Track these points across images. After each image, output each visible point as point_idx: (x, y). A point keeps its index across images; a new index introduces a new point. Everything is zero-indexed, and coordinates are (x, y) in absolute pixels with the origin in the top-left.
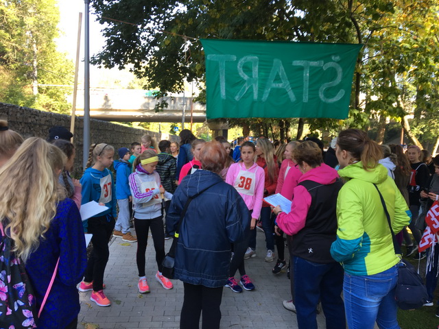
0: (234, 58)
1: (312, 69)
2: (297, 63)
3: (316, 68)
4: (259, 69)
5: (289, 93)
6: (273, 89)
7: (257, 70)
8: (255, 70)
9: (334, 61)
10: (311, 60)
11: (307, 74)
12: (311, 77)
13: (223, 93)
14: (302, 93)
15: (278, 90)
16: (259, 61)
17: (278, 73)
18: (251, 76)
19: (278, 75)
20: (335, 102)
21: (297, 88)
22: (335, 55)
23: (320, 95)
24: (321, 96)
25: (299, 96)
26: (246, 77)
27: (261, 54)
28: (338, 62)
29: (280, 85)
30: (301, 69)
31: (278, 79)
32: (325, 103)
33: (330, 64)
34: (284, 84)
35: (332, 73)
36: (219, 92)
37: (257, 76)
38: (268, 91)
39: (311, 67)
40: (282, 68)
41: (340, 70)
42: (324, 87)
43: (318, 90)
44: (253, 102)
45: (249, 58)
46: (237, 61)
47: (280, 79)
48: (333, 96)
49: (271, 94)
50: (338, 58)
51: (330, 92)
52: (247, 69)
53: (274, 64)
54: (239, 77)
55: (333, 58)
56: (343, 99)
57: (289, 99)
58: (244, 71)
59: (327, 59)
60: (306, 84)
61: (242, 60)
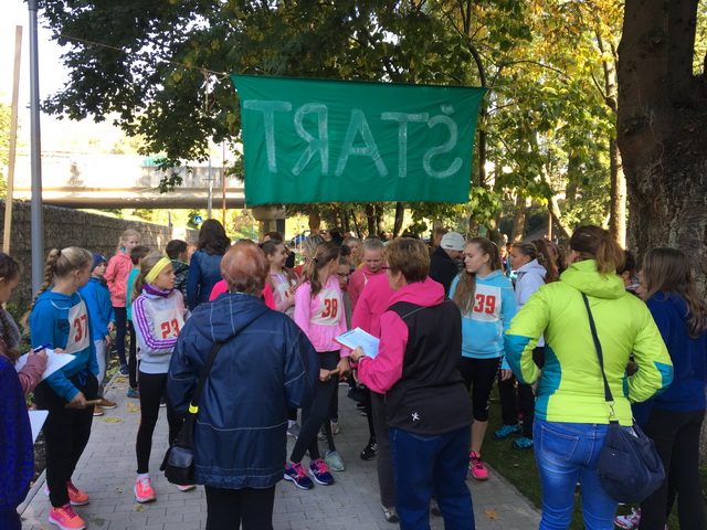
0: (289, 106)
1: (411, 125)
2: (388, 116)
3: (417, 124)
4: (329, 124)
5: (377, 163)
6: (351, 157)
7: (326, 127)
8: (323, 126)
9: (444, 114)
10: (409, 112)
11: (403, 134)
12: (411, 138)
13: (272, 163)
14: (397, 163)
15: (360, 158)
16: (329, 111)
17: (359, 131)
18: (316, 136)
19: (359, 135)
20: (448, 178)
21: (390, 155)
22: (446, 103)
23: (425, 166)
24: (427, 168)
25: (393, 169)
26: (308, 138)
27: (331, 101)
28: (451, 116)
29: (364, 151)
30: (395, 125)
31: (359, 141)
32: (433, 179)
33: (438, 119)
34: (369, 150)
35: (442, 133)
36: (266, 160)
37: (326, 136)
38: (343, 161)
39: (409, 123)
40: (365, 123)
41: (453, 127)
42: (430, 153)
43: (421, 158)
44: (322, 178)
45: (313, 107)
46: (293, 112)
47: (362, 141)
48: (446, 168)
49: (348, 164)
50: (450, 109)
51: (440, 162)
52: (310, 124)
53: (352, 118)
54: (298, 137)
55: (443, 109)
56: (460, 172)
57: (378, 173)
58: (305, 128)
59: (434, 110)
60: (403, 149)
61: (301, 111)
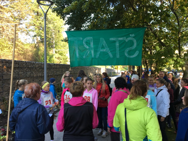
2: (112, 39)
3: (122, 41)
4: (93, 43)
5: (109, 54)
6: (101, 52)
9: (131, 37)
10: (119, 37)
16: (93, 39)
17: (103, 44)
21: (113, 51)
23: (126, 54)
26: (88, 47)
27: (94, 36)
31: (103, 47)
33: (129, 39)
37: (93, 47)
43: (124, 52)
44: (92, 59)
45: (88, 38)
46: (83, 40)
48: (133, 54)
50: (133, 35)
51: (131, 52)
52: (88, 43)
53: (100, 40)
54: (84, 47)
56: (138, 56)
57: (110, 57)
58: (86, 45)
